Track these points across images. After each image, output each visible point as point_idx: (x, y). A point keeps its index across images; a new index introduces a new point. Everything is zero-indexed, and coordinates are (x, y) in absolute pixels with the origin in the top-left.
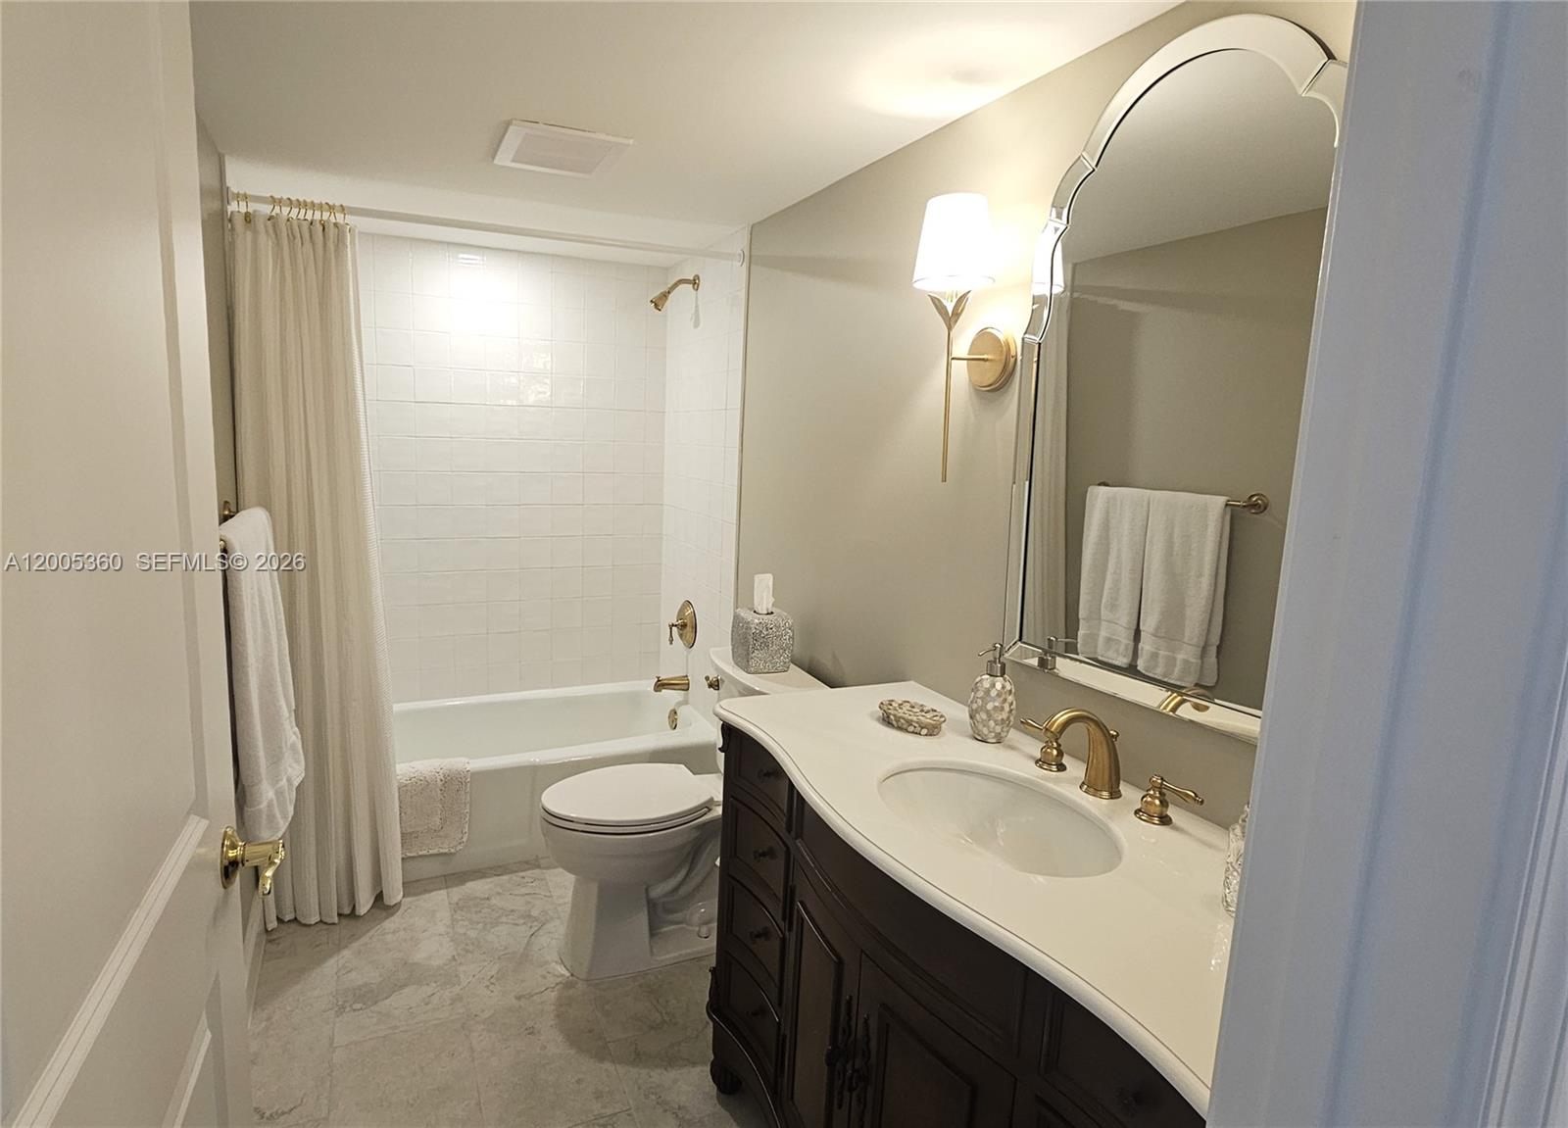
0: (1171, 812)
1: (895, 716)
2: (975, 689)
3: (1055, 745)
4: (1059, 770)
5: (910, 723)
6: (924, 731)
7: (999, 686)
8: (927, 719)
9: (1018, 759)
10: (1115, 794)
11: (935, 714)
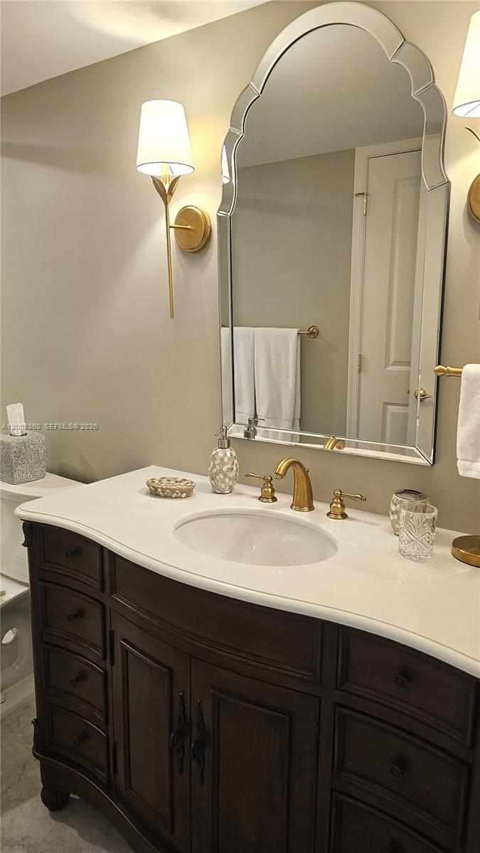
0: (347, 511)
1: (162, 488)
2: (214, 459)
3: (270, 485)
4: (273, 501)
5: (173, 491)
6: (184, 495)
7: (229, 455)
8: (182, 486)
9: (247, 500)
10: (311, 508)
11: (186, 482)
